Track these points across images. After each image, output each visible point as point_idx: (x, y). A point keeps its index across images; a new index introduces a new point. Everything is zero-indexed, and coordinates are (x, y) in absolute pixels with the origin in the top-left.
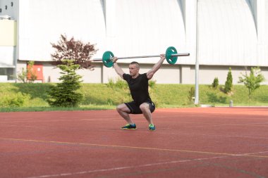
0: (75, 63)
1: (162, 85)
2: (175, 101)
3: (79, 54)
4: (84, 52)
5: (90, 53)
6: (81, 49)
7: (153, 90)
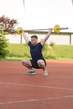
0: (5, 31)
1: (59, 45)
2: (66, 55)
3: (7, 25)
4: (10, 24)
5: (14, 25)
6: (9, 22)
7: (53, 48)
